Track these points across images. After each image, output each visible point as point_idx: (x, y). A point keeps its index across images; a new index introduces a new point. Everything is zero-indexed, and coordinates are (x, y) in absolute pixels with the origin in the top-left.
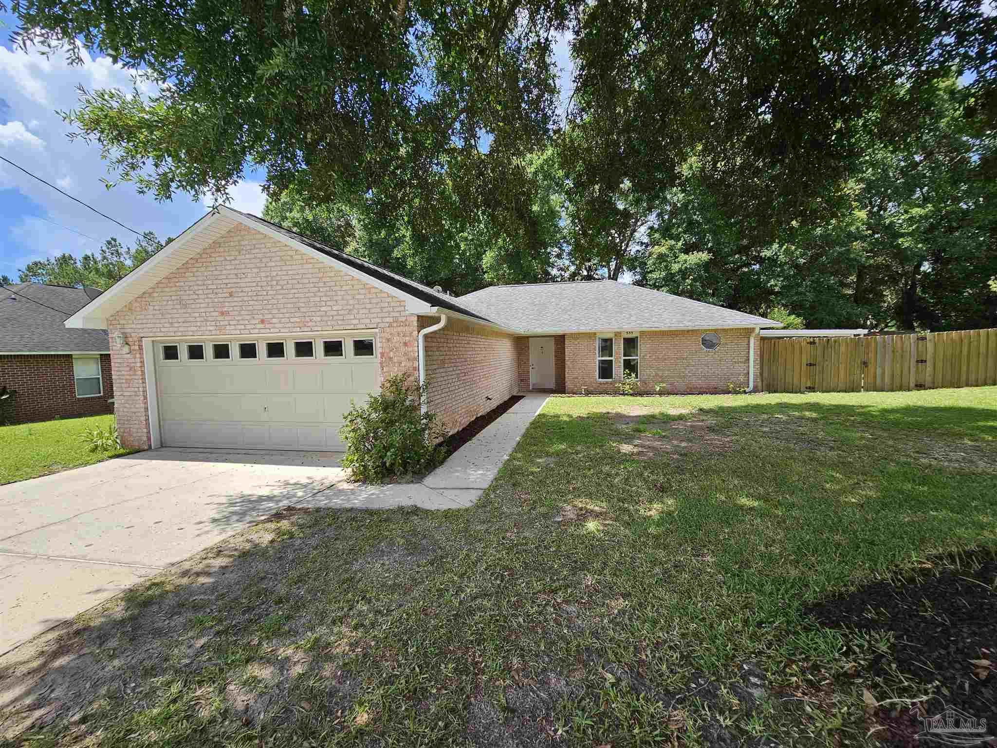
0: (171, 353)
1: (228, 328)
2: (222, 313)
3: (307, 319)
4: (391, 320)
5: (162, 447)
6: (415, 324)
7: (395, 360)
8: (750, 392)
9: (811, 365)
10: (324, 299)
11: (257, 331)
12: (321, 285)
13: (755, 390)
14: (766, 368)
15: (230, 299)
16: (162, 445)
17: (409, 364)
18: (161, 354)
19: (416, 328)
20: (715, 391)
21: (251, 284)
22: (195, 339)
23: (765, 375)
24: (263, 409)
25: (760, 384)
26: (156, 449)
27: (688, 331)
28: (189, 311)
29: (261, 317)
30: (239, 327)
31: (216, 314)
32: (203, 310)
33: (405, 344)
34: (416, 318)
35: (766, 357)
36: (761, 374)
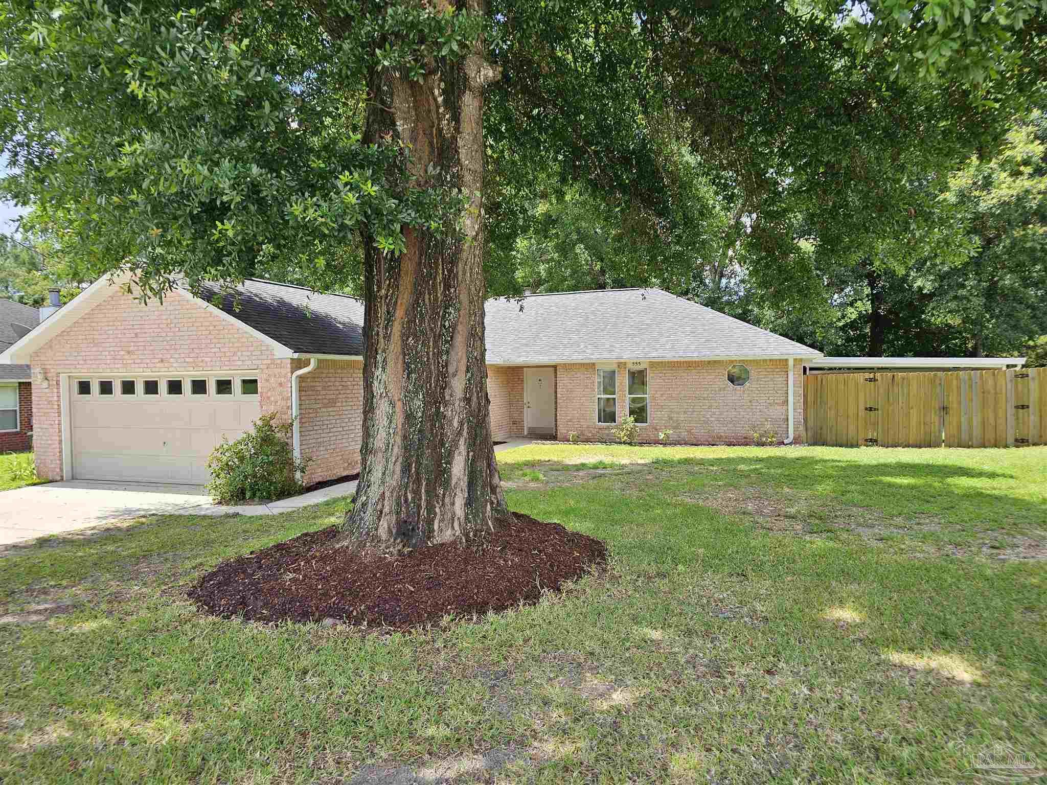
0: (84, 388)
1: (133, 366)
2: (129, 352)
3: (200, 359)
4: (269, 362)
5: (73, 479)
6: (289, 366)
7: (272, 399)
8: (791, 444)
9: (871, 409)
10: (214, 341)
11: (157, 370)
12: (211, 328)
13: (797, 441)
14: (811, 412)
15: (134, 340)
16: (73, 478)
17: (284, 403)
18: (76, 388)
19: (289, 370)
20: (746, 442)
21: (153, 326)
22: (106, 376)
23: (811, 423)
24: (162, 444)
25: (803, 434)
26: (67, 481)
27: (709, 362)
28: (101, 349)
29: (161, 356)
30: (142, 365)
31: (122, 353)
32: (111, 349)
33: (281, 384)
34: (289, 361)
35: (810, 399)
36: (805, 420)
